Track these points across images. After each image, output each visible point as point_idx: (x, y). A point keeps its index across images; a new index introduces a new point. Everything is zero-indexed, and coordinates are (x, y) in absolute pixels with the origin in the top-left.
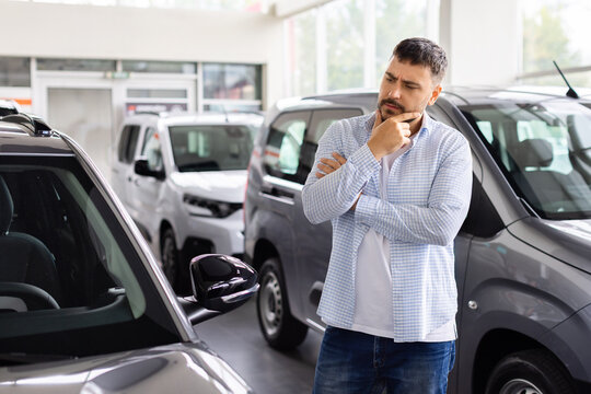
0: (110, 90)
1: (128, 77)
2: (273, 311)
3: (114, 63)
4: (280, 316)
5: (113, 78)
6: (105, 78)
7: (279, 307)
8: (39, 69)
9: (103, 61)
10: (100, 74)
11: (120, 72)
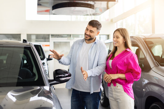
0: (69, 42)
1: (74, 39)
2: (102, 96)
3: (70, 35)
4: (104, 97)
5: (70, 39)
6: (68, 39)
7: (103, 95)
8: (51, 37)
9: (68, 35)
10: (67, 38)
11: (72, 38)
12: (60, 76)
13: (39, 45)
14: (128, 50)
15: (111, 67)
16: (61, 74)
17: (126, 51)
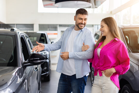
8: (59, 27)
12: (36, 58)
13: (44, 33)
14: (117, 39)
15: (99, 56)
16: (38, 58)
17: (115, 40)
